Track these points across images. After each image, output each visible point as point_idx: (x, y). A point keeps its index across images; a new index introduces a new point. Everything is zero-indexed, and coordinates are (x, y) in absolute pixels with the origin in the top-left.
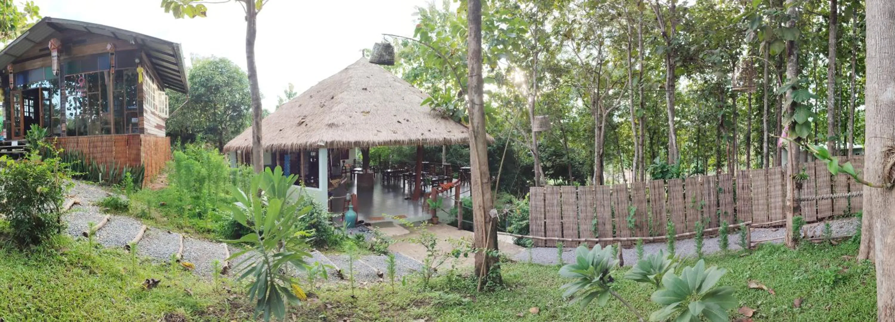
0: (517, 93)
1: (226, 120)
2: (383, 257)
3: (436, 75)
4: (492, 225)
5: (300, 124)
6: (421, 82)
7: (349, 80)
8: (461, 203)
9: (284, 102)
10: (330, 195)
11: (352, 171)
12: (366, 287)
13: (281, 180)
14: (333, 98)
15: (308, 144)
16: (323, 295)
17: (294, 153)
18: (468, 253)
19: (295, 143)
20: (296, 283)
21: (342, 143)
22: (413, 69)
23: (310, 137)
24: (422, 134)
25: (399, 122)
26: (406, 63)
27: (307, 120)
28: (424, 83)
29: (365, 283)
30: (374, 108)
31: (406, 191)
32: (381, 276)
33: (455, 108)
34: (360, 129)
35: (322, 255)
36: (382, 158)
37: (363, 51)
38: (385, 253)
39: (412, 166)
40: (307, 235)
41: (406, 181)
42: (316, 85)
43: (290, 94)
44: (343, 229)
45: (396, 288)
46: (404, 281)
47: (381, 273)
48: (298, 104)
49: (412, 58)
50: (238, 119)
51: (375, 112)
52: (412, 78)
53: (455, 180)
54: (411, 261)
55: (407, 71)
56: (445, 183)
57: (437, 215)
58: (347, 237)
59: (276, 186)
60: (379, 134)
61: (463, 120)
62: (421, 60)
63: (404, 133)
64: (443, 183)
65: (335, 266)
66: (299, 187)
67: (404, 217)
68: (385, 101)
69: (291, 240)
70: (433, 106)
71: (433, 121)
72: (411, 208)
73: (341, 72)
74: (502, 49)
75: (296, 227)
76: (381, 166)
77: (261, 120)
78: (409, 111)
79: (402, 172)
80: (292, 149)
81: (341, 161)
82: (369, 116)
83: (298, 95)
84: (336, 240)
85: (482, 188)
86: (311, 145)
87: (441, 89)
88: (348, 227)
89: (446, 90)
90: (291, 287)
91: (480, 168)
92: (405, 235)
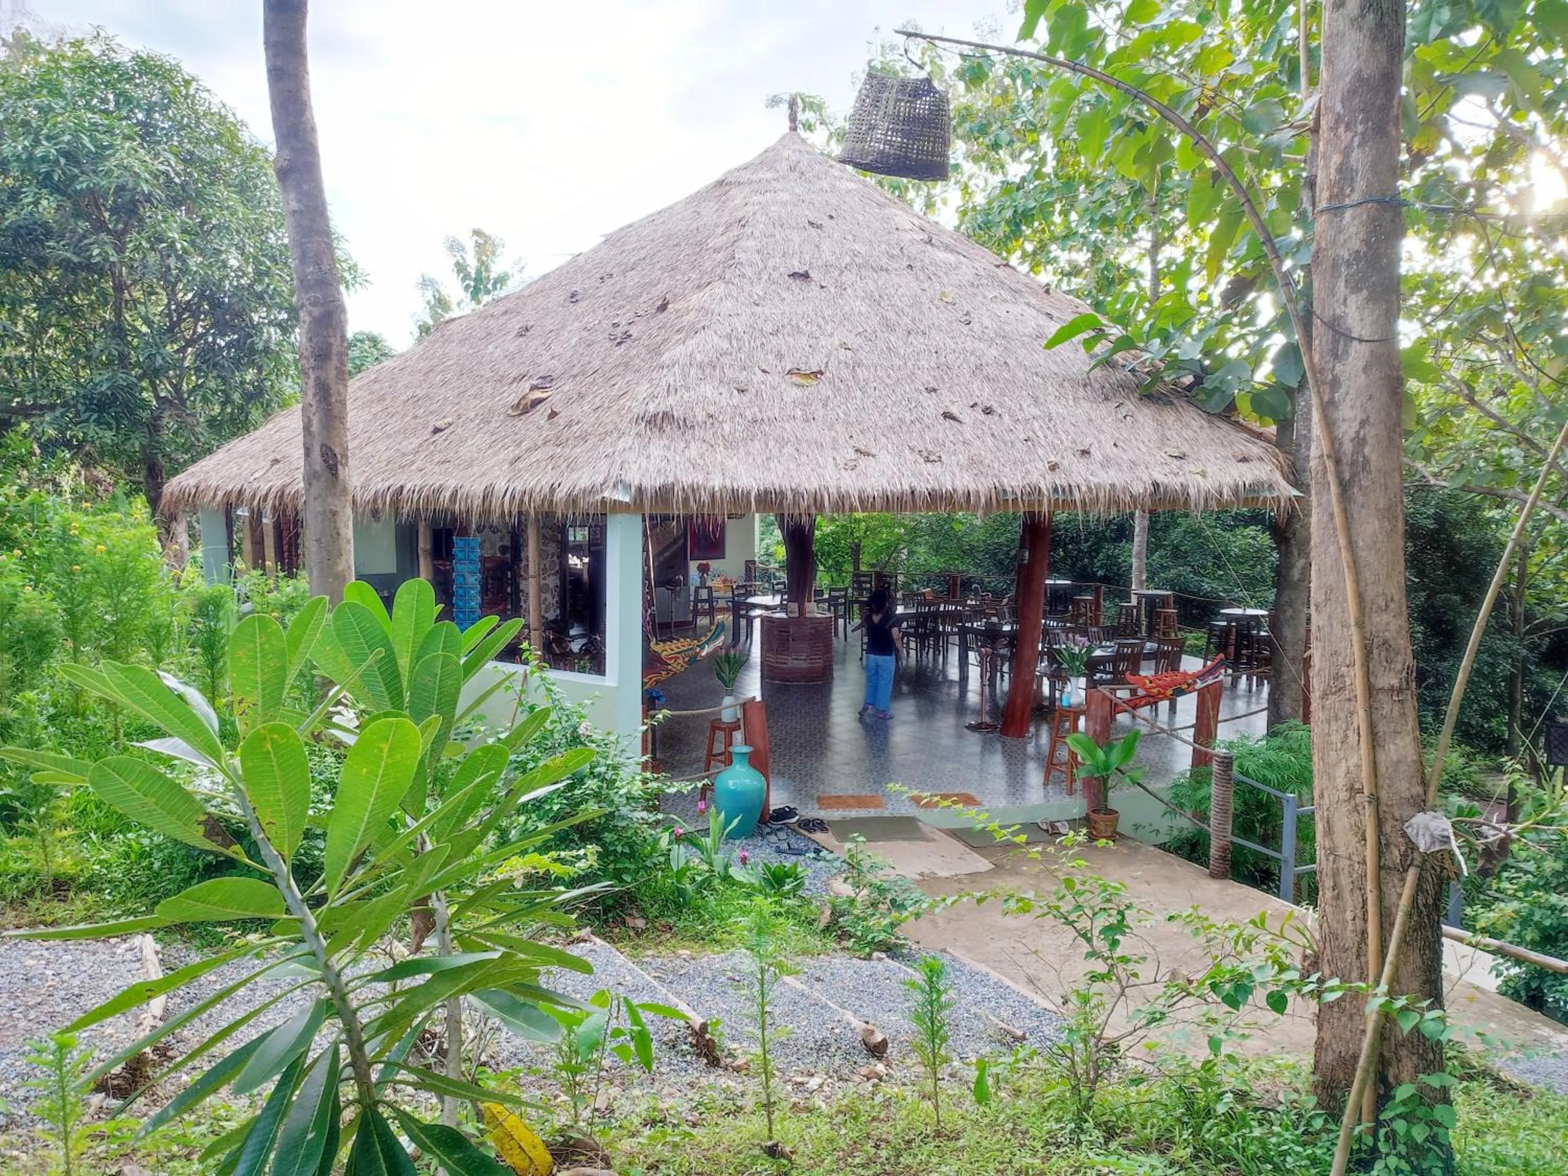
0: (1537, 266)
1: (177, 365)
2: (883, 964)
3: (1111, 209)
4: (1419, 888)
5: (526, 408)
6: (1042, 247)
7: (735, 231)
8: (1227, 762)
9: (455, 313)
10: (650, 702)
11: (739, 609)
12: (818, 1101)
13: (430, 637)
14: (663, 308)
15: (560, 494)
16: (626, 1144)
17: (494, 530)
18: (1290, 994)
19: (500, 486)
20: (504, 1098)
21: (705, 498)
22: (1008, 188)
23: (572, 466)
24: (1053, 467)
25: (948, 416)
26: (976, 159)
27: (555, 397)
28: (1054, 248)
29: (814, 1083)
30: (843, 354)
31: (973, 698)
32: (877, 1051)
33: (1207, 353)
34: (782, 442)
35: (621, 959)
36: (866, 559)
37: (792, 105)
38: (891, 950)
39: (998, 595)
40: (557, 869)
41: (972, 657)
42: (596, 250)
43: (478, 280)
44: (708, 842)
45: (951, 1117)
46: (980, 1082)
47: (878, 1037)
48: (515, 325)
49: (1004, 137)
50: (237, 363)
51: (845, 373)
52: (1002, 230)
53: (1191, 664)
54: (1003, 993)
55: (980, 199)
56: (1147, 671)
57: (1112, 805)
58: (727, 878)
59: (404, 662)
60: (864, 462)
61: (1244, 406)
62: (1046, 143)
63: (974, 462)
64: (1135, 671)
65: (683, 1007)
66: (518, 668)
67: (968, 800)
68: (890, 327)
69: (480, 898)
70: (1100, 348)
71: (1103, 413)
72: (997, 763)
73: (697, 199)
74: (1481, 47)
75: (503, 840)
76: (860, 589)
77: (343, 376)
78: (991, 371)
79: (953, 617)
80: (486, 512)
81: (693, 566)
82: (823, 388)
83: (513, 286)
84: (681, 892)
85: (1370, 710)
86: (572, 500)
87: (1133, 274)
88: (732, 836)
89: (1157, 276)
90: (480, 1116)
91: (1360, 625)
92: (973, 876)
